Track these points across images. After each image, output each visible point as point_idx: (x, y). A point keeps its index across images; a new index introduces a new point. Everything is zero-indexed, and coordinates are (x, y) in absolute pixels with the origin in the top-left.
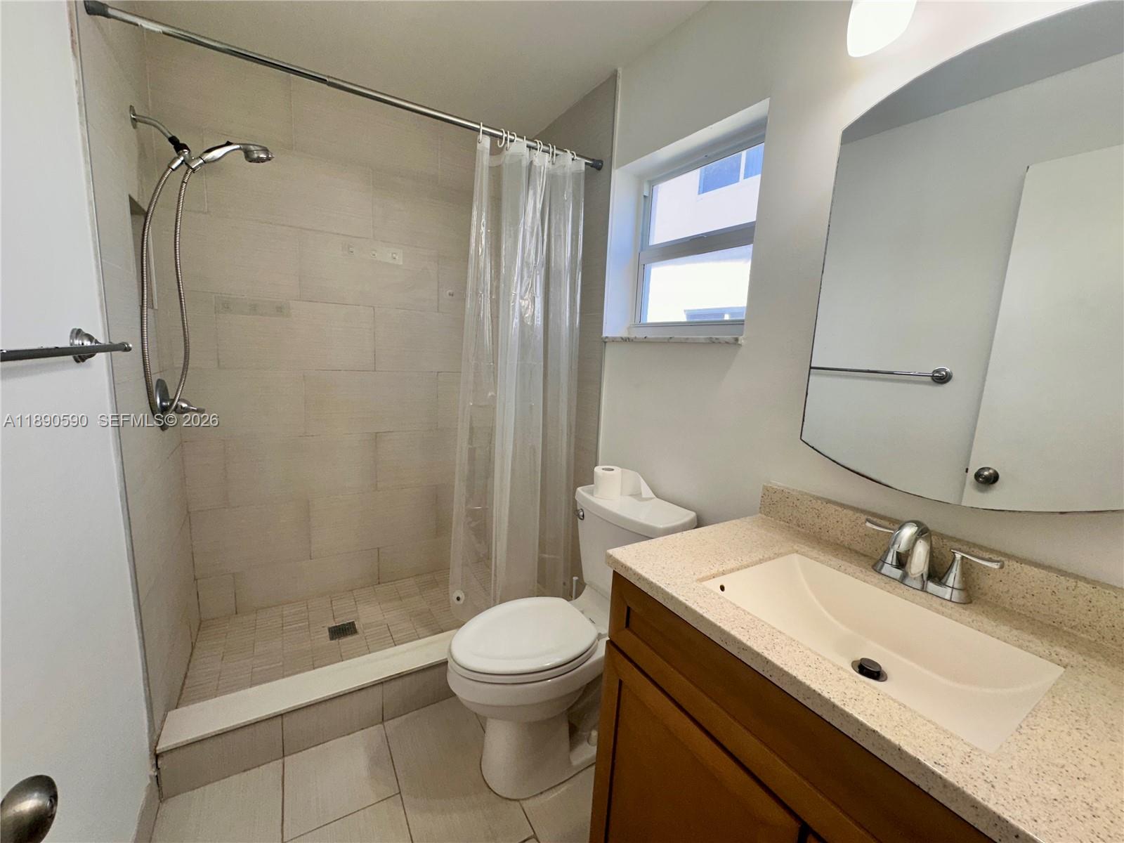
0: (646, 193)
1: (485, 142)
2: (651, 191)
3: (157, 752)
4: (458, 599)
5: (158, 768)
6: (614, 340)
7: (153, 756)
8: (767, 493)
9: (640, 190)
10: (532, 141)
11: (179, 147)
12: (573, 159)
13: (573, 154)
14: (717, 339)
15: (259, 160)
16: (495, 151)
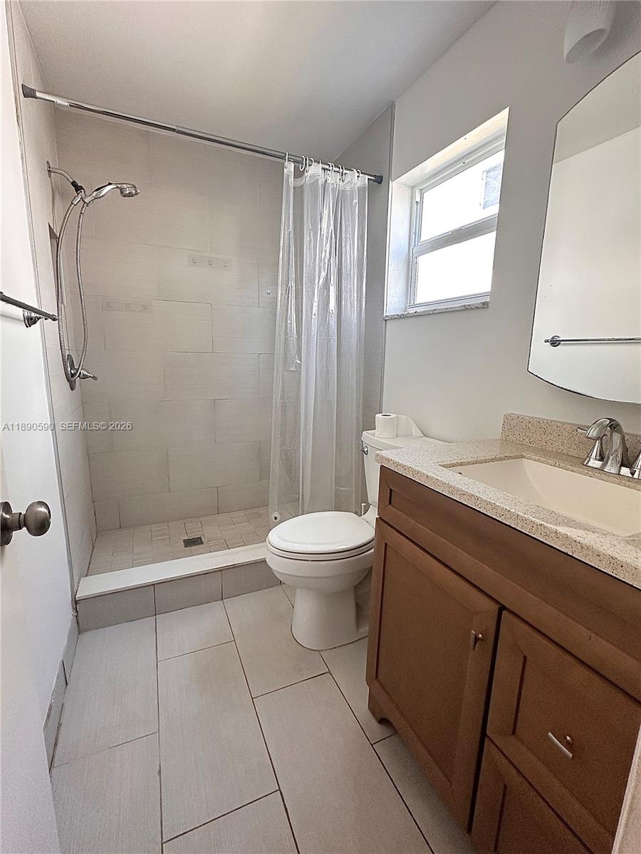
0: (418, 200)
1: (290, 167)
2: (422, 198)
3: (77, 599)
4: (276, 518)
5: (77, 611)
6: (393, 318)
7: (74, 602)
8: (506, 421)
9: (412, 197)
10: (326, 164)
11: (78, 188)
12: (358, 176)
13: (358, 172)
14: (469, 305)
15: (130, 195)
16: (299, 174)
